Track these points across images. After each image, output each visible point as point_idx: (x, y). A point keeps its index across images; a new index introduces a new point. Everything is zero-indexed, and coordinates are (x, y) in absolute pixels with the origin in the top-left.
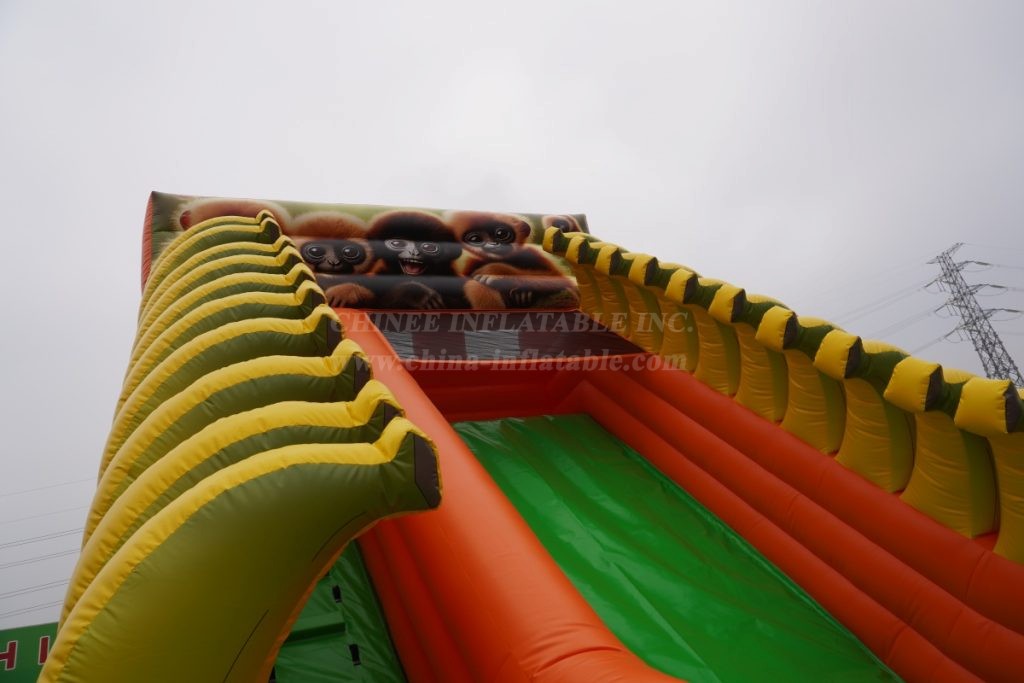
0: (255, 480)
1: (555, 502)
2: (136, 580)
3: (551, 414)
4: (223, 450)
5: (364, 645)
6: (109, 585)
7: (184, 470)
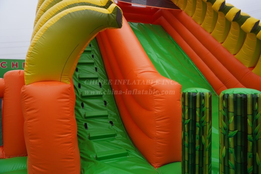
0: (77, 11)
1: (148, 45)
2: (48, 31)
3: (151, 24)
4: (68, 6)
5: (98, 68)
6: (42, 32)
7: (58, 9)
